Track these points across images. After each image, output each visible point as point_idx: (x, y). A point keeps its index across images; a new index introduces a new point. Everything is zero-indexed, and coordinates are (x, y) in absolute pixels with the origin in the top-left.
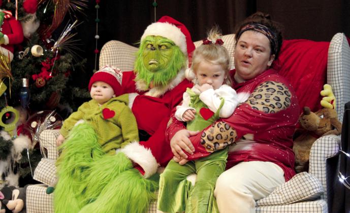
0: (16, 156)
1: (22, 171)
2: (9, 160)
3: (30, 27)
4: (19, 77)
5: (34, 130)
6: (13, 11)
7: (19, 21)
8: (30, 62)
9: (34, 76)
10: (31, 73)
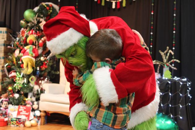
0: (35, 91)
1: (37, 96)
2: (32, 92)
3: (40, 51)
4: (36, 67)
5: (41, 83)
6: (36, 46)
7: (37, 50)
8: (40, 62)
9: (41, 67)
10: (41, 66)
